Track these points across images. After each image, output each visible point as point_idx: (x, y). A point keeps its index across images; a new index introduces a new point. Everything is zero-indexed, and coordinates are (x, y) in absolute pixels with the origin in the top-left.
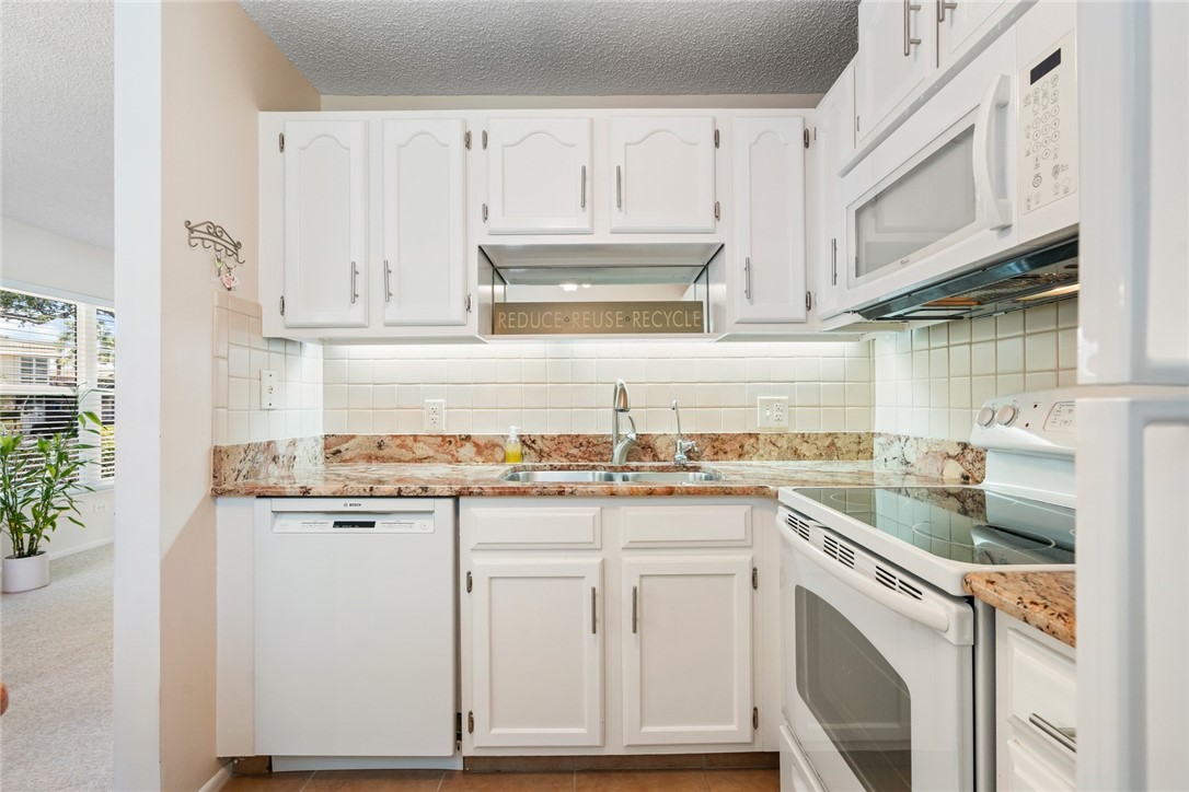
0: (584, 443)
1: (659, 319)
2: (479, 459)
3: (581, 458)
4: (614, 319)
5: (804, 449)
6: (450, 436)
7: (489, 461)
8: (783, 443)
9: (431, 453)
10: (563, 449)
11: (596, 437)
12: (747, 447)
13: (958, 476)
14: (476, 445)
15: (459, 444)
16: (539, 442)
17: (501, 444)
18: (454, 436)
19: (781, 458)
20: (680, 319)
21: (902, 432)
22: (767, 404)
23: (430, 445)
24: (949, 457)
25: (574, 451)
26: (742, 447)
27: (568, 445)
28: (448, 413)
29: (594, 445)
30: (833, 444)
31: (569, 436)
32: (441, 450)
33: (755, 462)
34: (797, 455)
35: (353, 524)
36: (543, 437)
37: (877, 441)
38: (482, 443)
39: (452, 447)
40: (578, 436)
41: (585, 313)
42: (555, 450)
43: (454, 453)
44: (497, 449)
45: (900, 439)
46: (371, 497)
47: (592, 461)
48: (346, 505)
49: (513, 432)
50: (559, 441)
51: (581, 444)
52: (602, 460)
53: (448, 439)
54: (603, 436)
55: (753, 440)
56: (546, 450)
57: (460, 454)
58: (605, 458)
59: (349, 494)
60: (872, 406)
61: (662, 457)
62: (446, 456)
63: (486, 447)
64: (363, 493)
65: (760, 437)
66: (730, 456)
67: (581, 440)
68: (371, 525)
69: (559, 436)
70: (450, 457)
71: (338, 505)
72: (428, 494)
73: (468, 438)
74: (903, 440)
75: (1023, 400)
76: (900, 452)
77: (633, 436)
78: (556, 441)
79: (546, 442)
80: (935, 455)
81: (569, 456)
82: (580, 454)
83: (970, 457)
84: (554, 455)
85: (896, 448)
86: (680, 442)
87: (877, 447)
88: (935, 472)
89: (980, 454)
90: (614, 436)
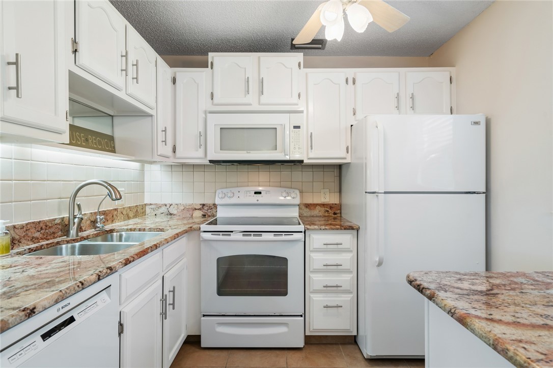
0: (44, 227)
1: (100, 142)
3: (42, 239)
5: (131, 214)
8: (125, 213)
10: (30, 234)
11: (50, 221)
12: (114, 216)
13: (201, 215)
16: (11, 231)
19: (124, 219)
20: (107, 144)
21: (168, 202)
24: (196, 209)
25: (37, 235)
26: (113, 216)
27: (33, 230)
29: (50, 227)
30: (137, 210)
31: (33, 223)
33: (117, 224)
34: (129, 218)
36: (15, 227)
37: (149, 207)
40: (39, 222)
42: (24, 237)
45: (166, 205)
46: (82, 289)
47: (48, 240)
49: (2, 225)
50: (27, 227)
51: (42, 228)
52: (54, 238)
54: (54, 220)
55: (116, 212)
56: (17, 237)
58: (56, 235)
59: (68, 296)
60: (144, 192)
64: (78, 290)
65: (119, 210)
66: (109, 222)
67: (41, 225)
68: (72, 320)
69: (27, 224)
74: (168, 206)
75: (233, 190)
76: (166, 210)
77: (80, 216)
78: (25, 229)
79: (17, 231)
80: (188, 210)
81: (34, 240)
82: (41, 236)
83: (206, 208)
84: (23, 241)
85: (164, 209)
86: (98, 217)
87: (148, 209)
88: (188, 215)
89: (213, 207)
90: (72, 217)
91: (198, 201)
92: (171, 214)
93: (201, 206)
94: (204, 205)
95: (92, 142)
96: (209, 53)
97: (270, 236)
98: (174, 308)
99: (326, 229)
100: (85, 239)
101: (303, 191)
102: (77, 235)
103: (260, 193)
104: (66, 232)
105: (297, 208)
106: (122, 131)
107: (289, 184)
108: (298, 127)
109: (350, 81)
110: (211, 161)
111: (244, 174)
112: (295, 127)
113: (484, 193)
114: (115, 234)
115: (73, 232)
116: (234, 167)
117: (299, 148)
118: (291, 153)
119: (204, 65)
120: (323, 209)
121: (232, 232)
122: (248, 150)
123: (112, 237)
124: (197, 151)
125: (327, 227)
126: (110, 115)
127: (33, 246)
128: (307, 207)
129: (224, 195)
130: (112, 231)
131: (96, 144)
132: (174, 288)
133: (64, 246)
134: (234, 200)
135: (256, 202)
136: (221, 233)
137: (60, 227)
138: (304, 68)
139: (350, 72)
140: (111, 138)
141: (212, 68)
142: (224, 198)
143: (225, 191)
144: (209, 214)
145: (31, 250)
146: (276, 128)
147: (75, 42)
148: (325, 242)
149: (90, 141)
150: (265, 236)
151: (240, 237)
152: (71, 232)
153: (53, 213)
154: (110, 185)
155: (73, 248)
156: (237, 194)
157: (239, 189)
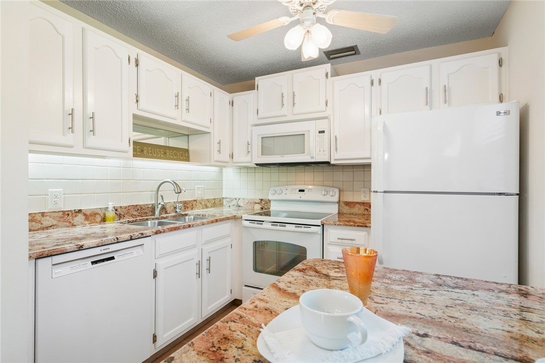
0: (140, 209)
1: (176, 155)
2: (87, 222)
3: (138, 216)
4: (160, 152)
5: (209, 205)
6: (68, 211)
7: (92, 223)
8: (203, 203)
9: (55, 222)
10: (130, 212)
11: (144, 205)
12: (194, 205)
13: (260, 208)
14: (85, 215)
15: (74, 215)
16: (119, 210)
17: (99, 212)
18: (71, 211)
19: (203, 208)
20: (182, 155)
21: (237, 197)
22: (198, 188)
23: (54, 218)
24: (256, 203)
25: (135, 213)
26: (192, 205)
27: (132, 210)
28: (64, 197)
29: (143, 209)
30: (215, 202)
31: (133, 206)
32: (62, 220)
33: (196, 211)
34: (207, 207)
35: (103, 260)
36: (121, 207)
37: (224, 200)
38: (88, 213)
39: (70, 217)
40: (137, 206)
41: (149, 148)
42: (127, 213)
43: (71, 221)
44: (97, 216)
45: (236, 199)
46: (118, 242)
47: (142, 217)
48: (101, 250)
49: (111, 206)
50: (128, 208)
51: (138, 209)
52: (147, 216)
53: (66, 213)
54: (147, 205)
55: (195, 202)
56: (123, 213)
57: (75, 221)
58: (148, 215)
59: (106, 243)
60: (222, 189)
61: (168, 212)
62: (65, 223)
63: (91, 215)
64: (113, 242)
65: (198, 201)
66: (189, 209)
68: (113, 258)
69: (129, 206)
70: (68, 224)
71: (97, 251)
72: (144, 236)
73: (80, 211)
74: (238, 199)
75: (282, 188)
76: (236, 203)
77: (163, 203)
78: (127, 209)
79: (122, 210)
80: (251, 203)
81: (132, 216)
82: (138, 214)
83: (263, 202)
84: (126, 216)
85: (234, 202)
86: (177, 204)
87: (225, 202)
88: (251, 208)
89: (268, 202)
90: (156, 204)
91: (257, 197)
92: (239, 206)
93: (260, 201)
94: (262, 200)
95: (169, 154)
96: (256, 78)
97: (292, 227)
98: (209, 273)
99: (340, 225)
100: (165, 218)
101: (344, 190)
102: (160, 216)
103: (303, 191)
104: (153, 213)
105: (337, 205)
106: (194, 146)
107: (331, 183)
108: (323, 132)
109: (376, 82)
110: (257, 164)
111: (292, 174)
112: (320, 132)
113: (517, 194)
114: (187, 217)
115: (157, 212)
116: (285, 168)
117: (323, 151)
118: (317, 155)
119: (252, 87)
120: (362, 207)
121: (263, 221)
122: (282, 154)
123: (185, 219)
124: (247, 156)
125: (341, 223)
126: (186, 135)
127: (131, 219)
128: (347, 205)
129: (275, 192)
130: (186, 215)
131: (172, 155)
132: (210, 258)
133: (149, 222)
134: (282, 197)
135: (298, 198)
136: (256, 222)
137: (151, 209)
138: (332, 76)
139: (375, 74)
140: (187, 151)
141: (257, 90)
142: (274, 194)
143: (276, 188)
144: (265, 207)
145: (129, 222)
146: (304, 134)
147: (137, 96)
148: (341, 237)
149: (168, 154)
150: (289, 227)
151: (269, 226)
152: (156, 212)
153: (146, 200)
154: (175, 183)
155: (155, 223)
156: (285, 192)
157: (287, 187)
